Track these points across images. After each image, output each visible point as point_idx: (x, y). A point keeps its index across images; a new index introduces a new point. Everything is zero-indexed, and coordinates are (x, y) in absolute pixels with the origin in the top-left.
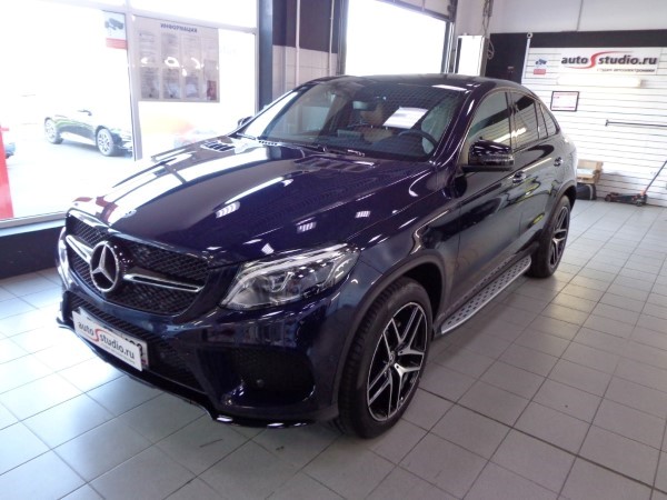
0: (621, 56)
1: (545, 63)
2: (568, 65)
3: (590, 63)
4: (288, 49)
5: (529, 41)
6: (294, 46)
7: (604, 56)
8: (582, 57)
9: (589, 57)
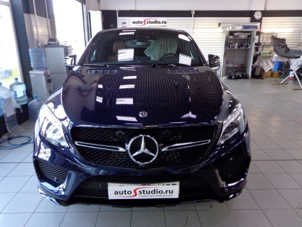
0: (154, 21)
1: (126, 23)
2: (135, 24)
3: (143, 23)
4: (32, 16)
5: (117, 14)
6: (34, 14)
7: (148, 21)
8: (140, 21)
9: (143, 21)
